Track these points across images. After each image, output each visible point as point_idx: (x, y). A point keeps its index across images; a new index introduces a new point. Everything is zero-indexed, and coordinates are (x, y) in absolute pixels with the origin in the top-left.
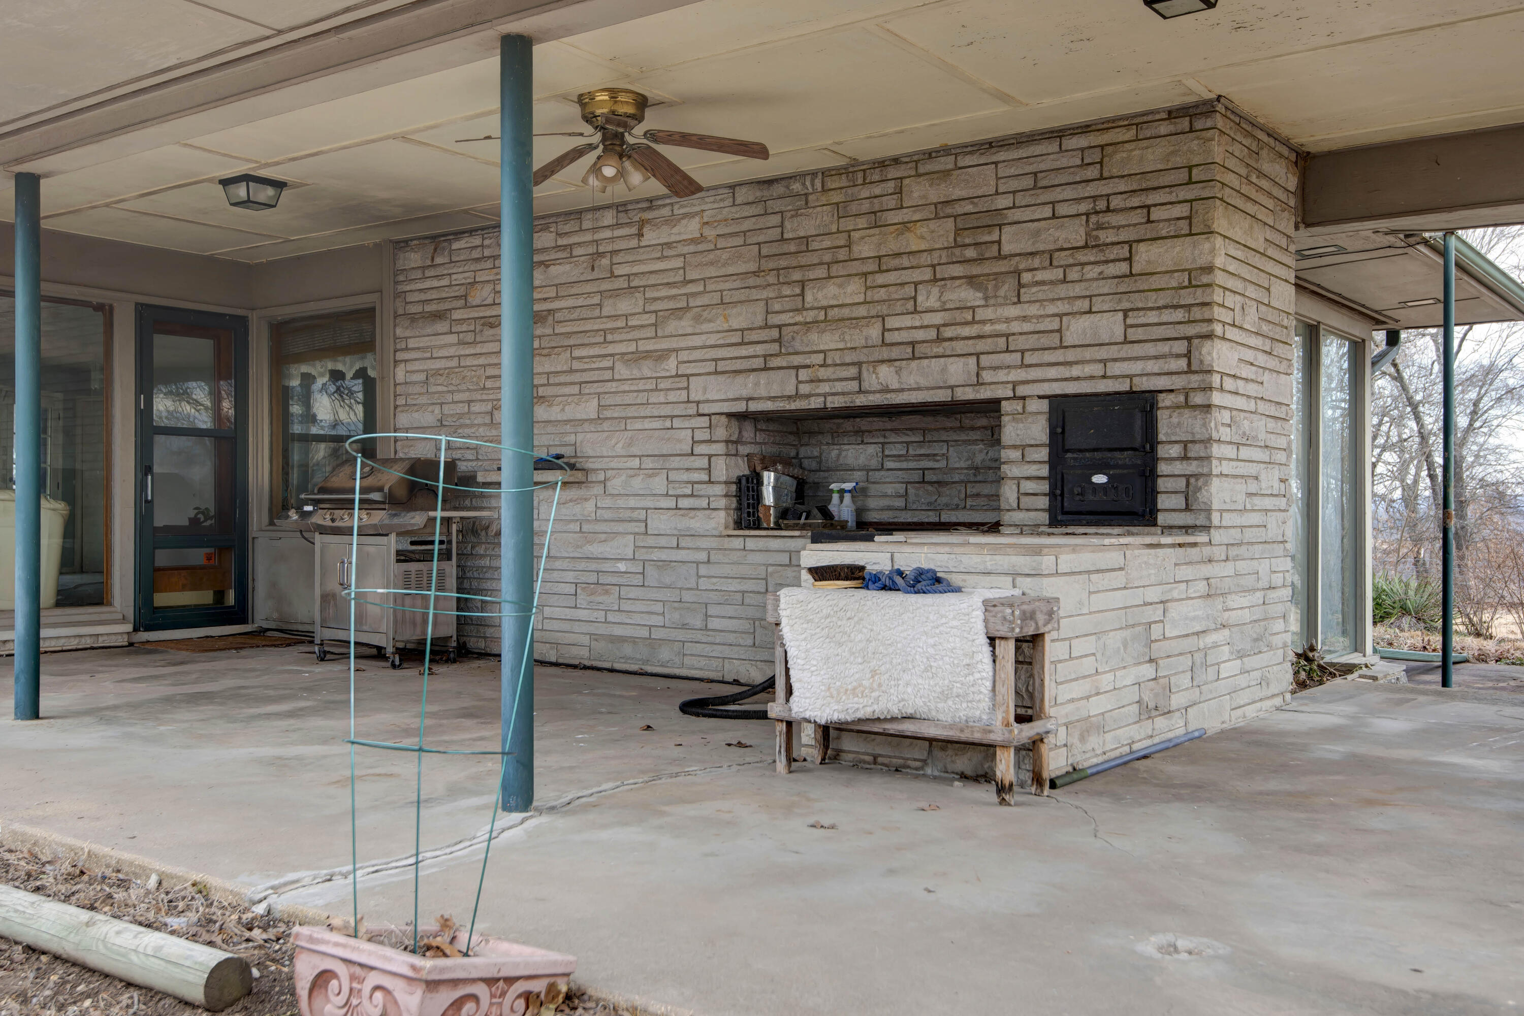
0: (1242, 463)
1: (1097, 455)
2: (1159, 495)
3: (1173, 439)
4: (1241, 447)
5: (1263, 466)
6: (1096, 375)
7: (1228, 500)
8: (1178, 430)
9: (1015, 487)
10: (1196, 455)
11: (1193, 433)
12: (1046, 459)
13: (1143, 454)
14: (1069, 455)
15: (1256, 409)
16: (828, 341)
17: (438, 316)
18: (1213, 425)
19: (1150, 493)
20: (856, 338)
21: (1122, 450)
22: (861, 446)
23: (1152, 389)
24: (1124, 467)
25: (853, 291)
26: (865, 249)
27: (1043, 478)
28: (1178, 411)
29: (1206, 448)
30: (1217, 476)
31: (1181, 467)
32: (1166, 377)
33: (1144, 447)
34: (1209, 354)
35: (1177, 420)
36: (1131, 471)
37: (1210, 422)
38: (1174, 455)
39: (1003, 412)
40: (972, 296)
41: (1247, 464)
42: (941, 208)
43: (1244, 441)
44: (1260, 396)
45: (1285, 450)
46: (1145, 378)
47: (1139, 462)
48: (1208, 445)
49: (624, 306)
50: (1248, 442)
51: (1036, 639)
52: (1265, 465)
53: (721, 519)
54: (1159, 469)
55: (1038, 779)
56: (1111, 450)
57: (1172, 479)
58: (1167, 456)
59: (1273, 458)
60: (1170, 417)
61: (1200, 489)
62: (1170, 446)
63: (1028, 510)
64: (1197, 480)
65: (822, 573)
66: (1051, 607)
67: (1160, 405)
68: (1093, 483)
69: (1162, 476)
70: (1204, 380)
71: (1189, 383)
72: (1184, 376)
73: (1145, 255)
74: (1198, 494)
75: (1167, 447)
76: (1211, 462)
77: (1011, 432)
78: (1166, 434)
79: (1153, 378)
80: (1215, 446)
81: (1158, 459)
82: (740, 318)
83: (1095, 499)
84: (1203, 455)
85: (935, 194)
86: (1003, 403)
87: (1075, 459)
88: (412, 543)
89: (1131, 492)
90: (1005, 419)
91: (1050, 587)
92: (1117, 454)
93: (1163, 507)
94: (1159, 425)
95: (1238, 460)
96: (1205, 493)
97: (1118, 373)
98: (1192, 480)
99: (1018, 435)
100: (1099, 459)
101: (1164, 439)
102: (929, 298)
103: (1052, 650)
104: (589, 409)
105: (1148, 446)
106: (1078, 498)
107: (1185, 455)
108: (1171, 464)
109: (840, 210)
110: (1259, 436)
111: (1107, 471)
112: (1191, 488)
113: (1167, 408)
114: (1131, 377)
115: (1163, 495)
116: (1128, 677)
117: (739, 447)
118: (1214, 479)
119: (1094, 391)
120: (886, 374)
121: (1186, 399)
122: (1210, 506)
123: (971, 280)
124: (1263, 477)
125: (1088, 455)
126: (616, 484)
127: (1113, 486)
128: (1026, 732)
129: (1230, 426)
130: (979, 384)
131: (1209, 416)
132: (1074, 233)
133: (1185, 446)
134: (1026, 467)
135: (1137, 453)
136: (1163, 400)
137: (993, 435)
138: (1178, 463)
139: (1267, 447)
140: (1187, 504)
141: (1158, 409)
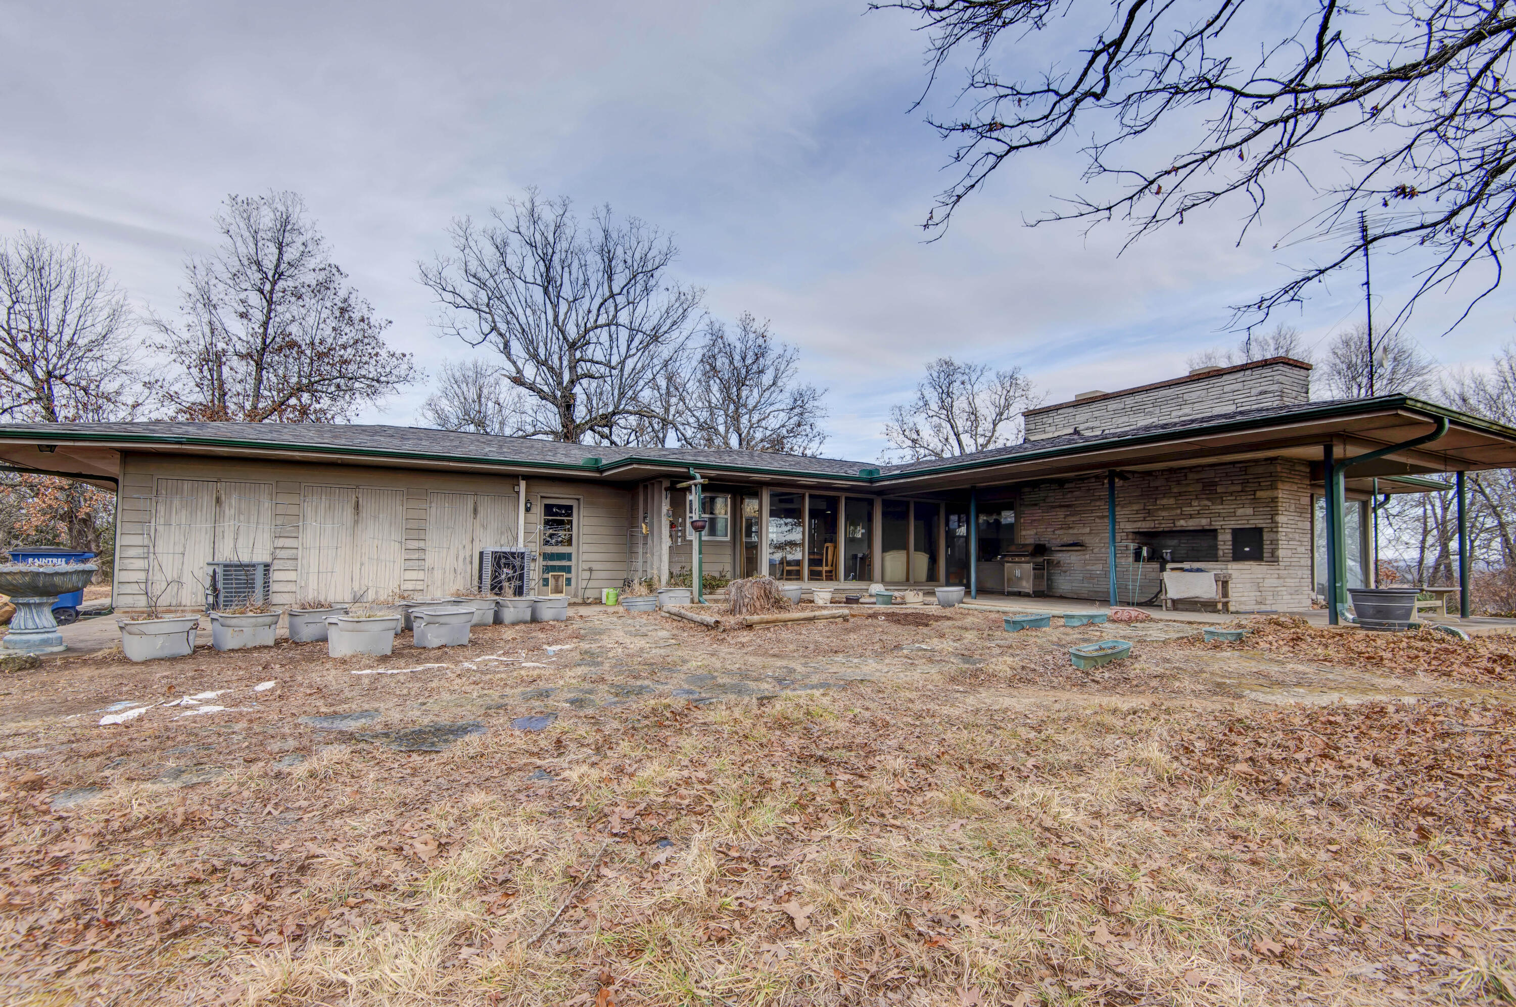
1: (1246, 542)
3: (1268, 539)
4: (1289, 542)
6: (1245, 523)
7: (1285, 555)
8: (1269, 537)
9: (1222, 551)
10: (1274, 543)
11: (1273, 538)
12: (1231, 543)
14: (1238, 542)
15: (1294, 531)
16: (1164, 514)
17: (1036, 505)
19: (1261, 553)
20: (1174, 513)
21: (1253, 541)
23: (1261, 527)
24: (1254, 546)
25: (1172, 501)
26: (1175, 490)
27: (1230, 549)
28: (1269, 532)
32: (1265, 524)
34: (1278, 518)
35: (1269, 534)
36: (1256, 547)
37: (1278, 535)
38: (1268, 543)
39: (1218, 532)
40: (1209, 503)
41: (1291, 546)
42: (1198, 481)
43: (1290, 540)
46: (1259, 524)
47: (1258, 545)
48: (1278, 541)
49: (1098, 503)
51: (1227, 582)
53: (1131, 559)
54: (1264, 547)
55: (1228, 611)
56: (1250, 541)
57: (1268, 549)
58: (1266, 543)
60: (1267, 534)
62: (1267, 541)
63: (1226, 556)
65: (1172, 569)
66: (1230, 577)
67: (1264, 531)
68: (1245, 551)
69: (1265, 549)
70: (1276, 525)
71: (1272, 525)
72: (1270, 524)
73: (1259, 494)
74: (1275, 553)
76: (1279, 545)
77: (1220, 537)
79: (1261, 524)
80: (1280, 541)
81: (1263, 544)
82: (1135, 507)
83: (1245, 554)
84: (1276, 543)
85: (1196, 477)
86: (1218, 530)
87: (1240, 544)
89: (1255, 552)
90: (1219, 534)
91: (1230, 572)
92: (1252, 543)
93: (1265, 556)
94: (1264, 536)
95: (1288, 545)
96: (1277, 553)
97: (1251, 523)
98: (1274, 550)
99: (1223, 537)
100: (1246, 545)
101: (1265, 539)
102: (1195, 503)
103: (1230, 585)
104: (1087, 530)
105: (1260, 541)
106: (1240, 554)
107: (1271, 543)
108: (1267, 545)
109: (1167, 480)
111: (1249, 548)
112: (1273, 552)
113: (1266, 531)
114: (1255, 524)
115: (1265, 553)
116: (1253, 594)
117: (1134, 540)
118: (1280, 549)
119: (1245, 527)
120: (1182, 522)
121: (1271, 529)
122: (1279, 556)
123: (1208, 499)
126: (1096, 550)
127: (1250, 551)
128: (1225, 600)
129: (1285, 536)
130: (1211, 525)
131: (1278, 533)
132: (1239, 488)
133: (1271, 541)
134: (1225, 546)
135: (1257, 542)
137: (1215, 537)
138: (1269, 545)
140: (1272, 555)
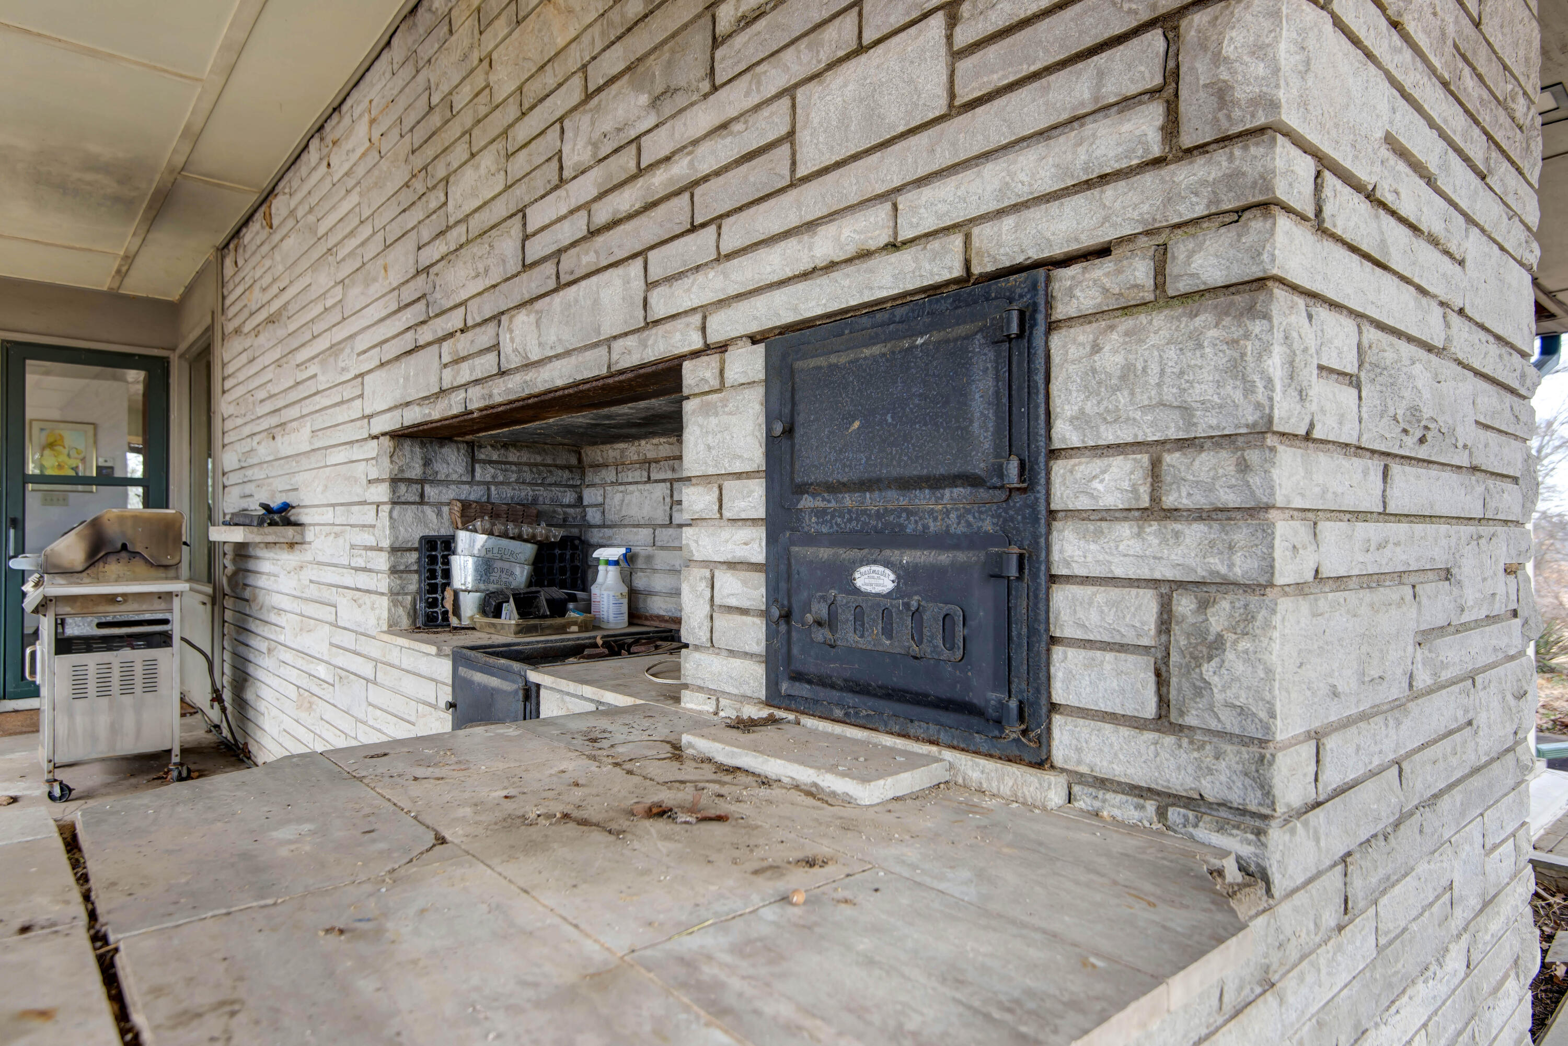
0: (1401, 529)
1: (873, 501)
2: (1058, 652)
3: (1109, 436)
4: (1396, 469)
5: (1467, 530)
6: (872, 245)
7: (1347, 682)
8: (1123, 398)
9: (703, 587)
10: (1200, 500)
11: (1185, 410)
12: (761, 513)
13: (1002, 495)
14: (807, 502)
15: (1448, 339)
16: (465, 279)
17: (239, 331)
18: (1275, 364)
19: (1025, 642)
21: (936, 483)
22: (648, 486)
23: (1035, 254)
24: (941, 541)
27: (753, 567)
28: (1126, 323)
29: (1244, 467)
30: (1300, 589)
31: (1135, 546)
32: (1079, 201)
33: (999, 471)
34: (1260, 50)
35: (1119, 359)
36: (961, 556)
37: (1265, 349)
38: (1112, 500)
39: (686, 391)
41: (1419, 528)
43: (1409, 447)
44: (1458, 303)
45: (1515, 480)
46: (1009, 222)
47: (988, 525)
48: (1253, 456)
49: (323, 279)
50: (1422, 453)
52: (1471, 529)
53: (383, 611)
54: (1056, 556)
56: (906, 484)
57: (1102, 595)
58: (1083, 503)
59: (1492, 504)
60: (1096, 348)
61: (1216, 646)
62: (1097, 465)
63: (732, 653)
64: (1204, 605)
67: (1061, 311)
68: (857, 591)
69: (1069, 579)
70: (1233, 177)
71: (1168, 200)
72: (1149, 179)
74: (1208, 670)
75: (1084, 467)
76: (1267, 532)
77: (699, 440)
78: (1080, 420)
79: (1035, 213)
80: (1288, 457)
81: (1052, 514)
82: (397, 266)
83: (863, 644)
84: (1229, 498)
86: (687, 366)
87: (821, 513)
88: (100, 625)
89: (960, 631)
90: (689, 407)
92: (923, 499)
93: (1072, 701)
94: (1056, 387)
95: (1385, 515)
96: (1240, 668)
97: (930, 223)
98: (1184, 605)
99: (709, 448)
100: (879, 516)
101: (1075, 440)
102: (576, 144)
104: (305, 437)
105: (1013, 468)
106: (820, 635)
107: (1155, 499)
108: (1099, 533)
110: (1459, 431)
111: (894, 555)
112: (1179, 639)
113: (1085, 318)
114: (963, 227)
115: (1071, 652)
117: (427, 488)
118: (1285, 604)
119: (868, 297)
121: (1160, 272)
122: (1267, 728)
124: (1467, 569)
125: (849, 500)
127: (907, 606)
129: (1354, 381)
130: (651, 324)
131: (1257, 327)
133: (1156, 464)
134: (727, 533)
135: (982, 493)
136: (1070, 292)
138: (1125, 530)
139: (1475, 469)
140: (1163, 701)
141: (1052, 327)
